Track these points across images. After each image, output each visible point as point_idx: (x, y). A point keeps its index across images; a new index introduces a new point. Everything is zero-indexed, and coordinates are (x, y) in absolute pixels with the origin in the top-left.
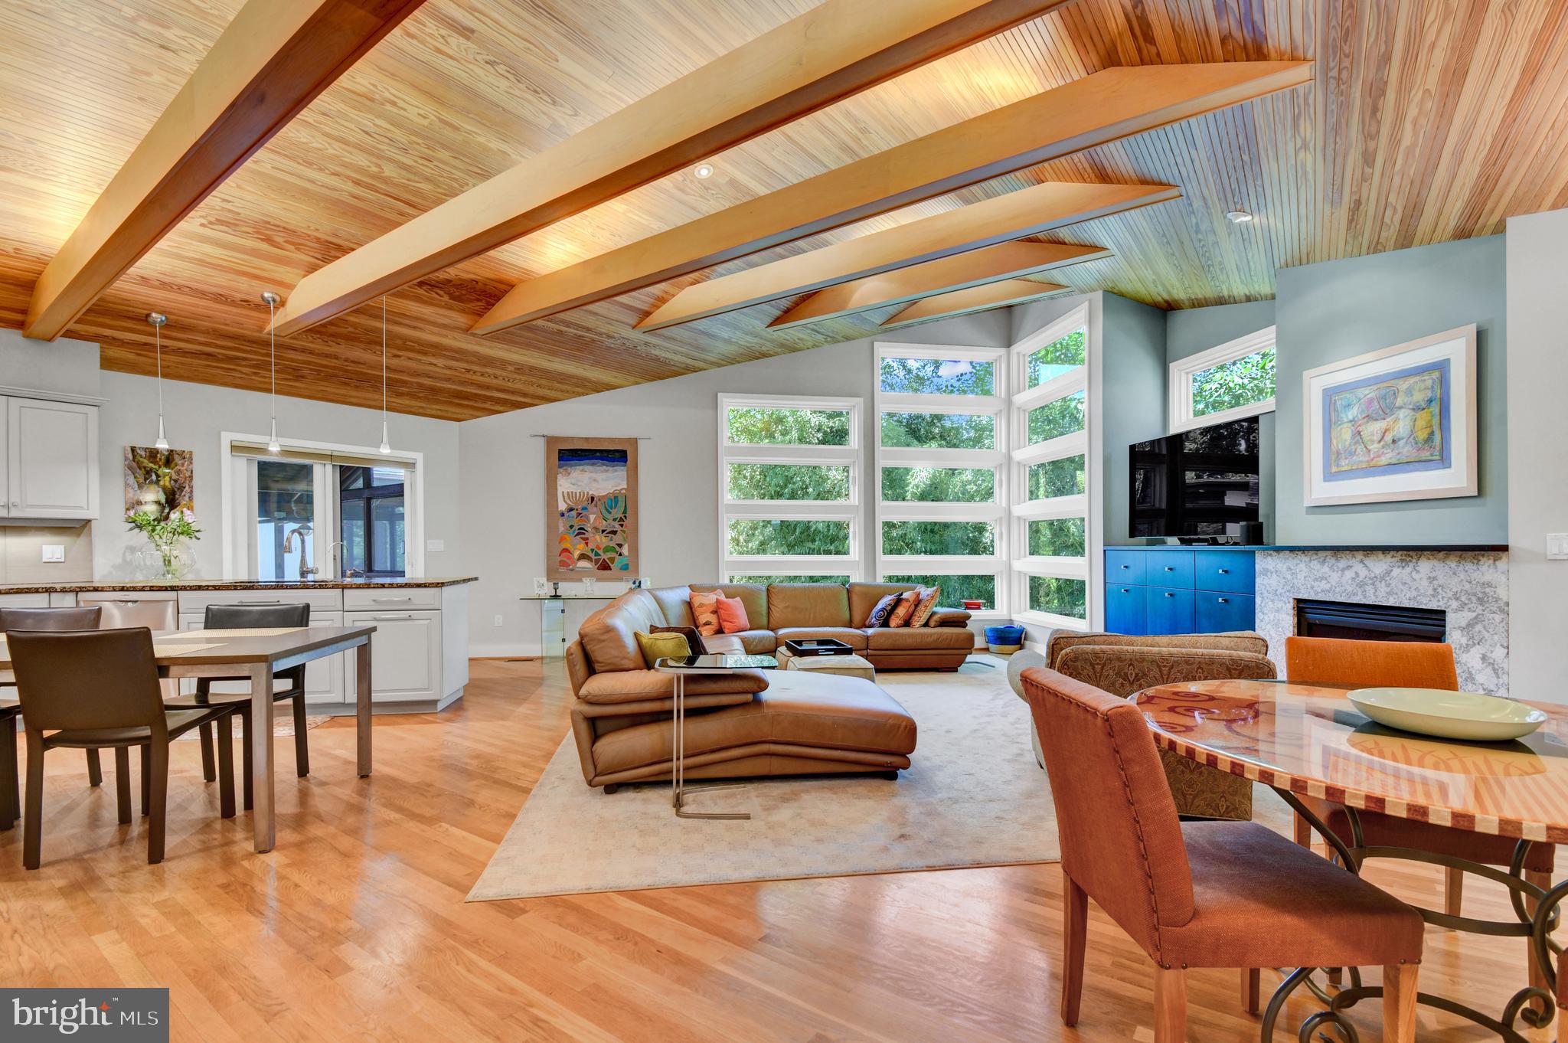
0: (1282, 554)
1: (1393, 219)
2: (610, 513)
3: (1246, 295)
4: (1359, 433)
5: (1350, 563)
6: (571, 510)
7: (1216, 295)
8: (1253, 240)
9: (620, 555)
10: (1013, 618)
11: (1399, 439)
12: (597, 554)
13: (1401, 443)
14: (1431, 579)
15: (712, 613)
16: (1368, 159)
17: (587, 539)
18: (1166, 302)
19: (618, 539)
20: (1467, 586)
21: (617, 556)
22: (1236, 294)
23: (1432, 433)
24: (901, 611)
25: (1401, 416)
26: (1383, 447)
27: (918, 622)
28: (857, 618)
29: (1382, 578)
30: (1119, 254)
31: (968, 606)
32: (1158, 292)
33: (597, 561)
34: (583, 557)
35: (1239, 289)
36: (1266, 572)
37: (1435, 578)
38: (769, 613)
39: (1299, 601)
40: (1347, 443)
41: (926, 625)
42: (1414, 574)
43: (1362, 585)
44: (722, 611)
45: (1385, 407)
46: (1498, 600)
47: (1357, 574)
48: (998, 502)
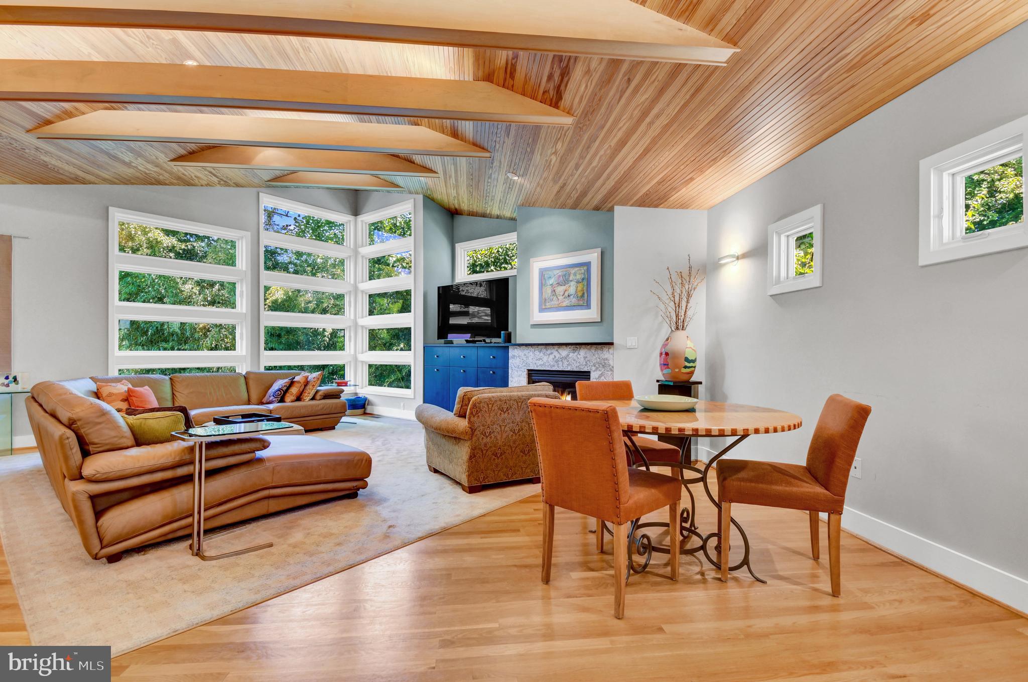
0: (522, 347)
1: (575, 195)
3: (497, 215)
4: (554, 290)
5: (552, 351)
7: (483, 211)
8: (514, 189)
10: (358, 392)
11: (571, 295)
13: (572, 296)
14: (585, 358)
15: (121, 401)
16: (577, 167)
18: (456, 210)
20: (598, 361)
22: (493, 213)
23: (584, 294)
24: (294, 390)
25: (572, 285)
26: (564, 298)
27: (307, 397)
28: (254, 396)
29: (566, 358)
30: (443, 178)
31: (339, 384)
32: (454, 203)
35: (496, 211)
36: (514, 357)
37: (586, 357)
38: (173, 398)
39: (529, 370)
40: (550, 294)
41: (313, 398)
42: (578, 356)
43: (557, 361)
44: (134, 399)
45: (565, 281)
46: (610, 365)
47: (555, 357)
48: (348, 316)
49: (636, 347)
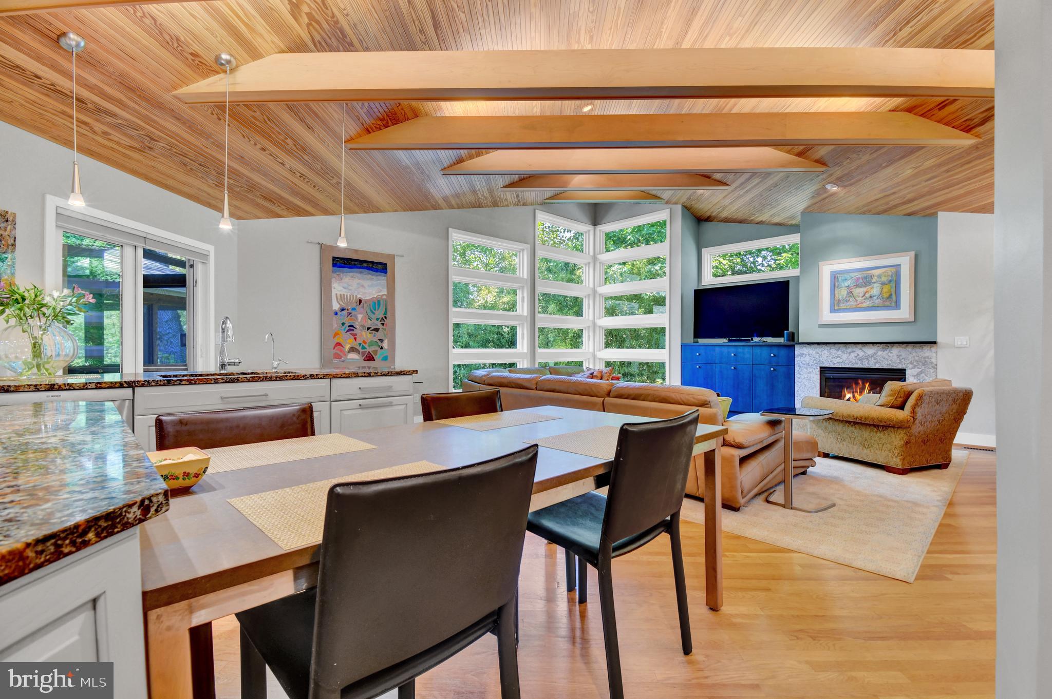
0: (813, 346)
2: (374, 314)
4: (851, 292)
5: (854, 350)
6: (343, 310)
9: (382, 348)
11: (874, 296)
12: (363, 348)
13: (875, 298)
14: (898, 356)
17: (356, 335)
19: (380, 335)
20: (917, 358)
21: (379, 349)
23: (890, 295)
25: (875, 286)
26: (865, 299)
29: (872, 356)
30: (730, 190)
33: (363, 353)
34: (352, 350)
36: (802, 355)
37: (900, 356)
39: (821, 368)
40: (844, 297)
42: (889, 354)
43: (861, 359)
45: (865, 282)
46: (932, 363)
47: (858, 355)
48: (587, 317)
49: (968, 346)
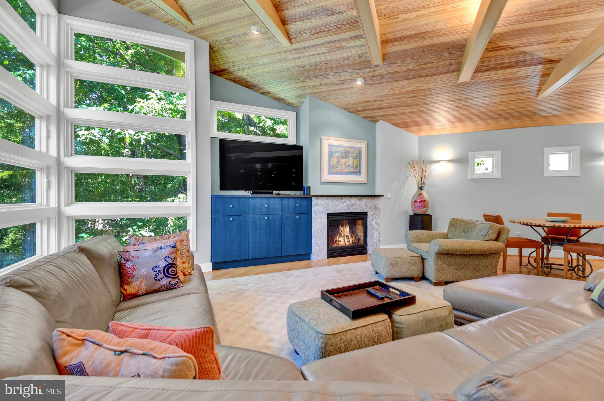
0: (323, 198)
4: (339, 161)
5: (345, 200)
13: (350, 167)
14: (365, 204)
20: (373, 205)
23: (357, 166)
25: (350, 159)
26: (345, 167)
29: (354, 205)
36: (317, 205)
40: (336, 163)
42: (362, 203)
43: (349, 207)
45: (346, 156)
46: (378, 208)
47: (348, 204)
49: (391, 198)
